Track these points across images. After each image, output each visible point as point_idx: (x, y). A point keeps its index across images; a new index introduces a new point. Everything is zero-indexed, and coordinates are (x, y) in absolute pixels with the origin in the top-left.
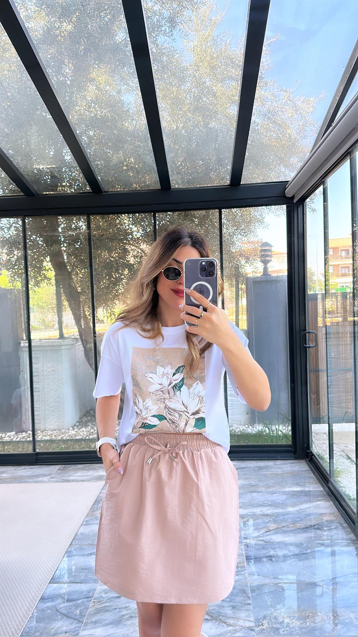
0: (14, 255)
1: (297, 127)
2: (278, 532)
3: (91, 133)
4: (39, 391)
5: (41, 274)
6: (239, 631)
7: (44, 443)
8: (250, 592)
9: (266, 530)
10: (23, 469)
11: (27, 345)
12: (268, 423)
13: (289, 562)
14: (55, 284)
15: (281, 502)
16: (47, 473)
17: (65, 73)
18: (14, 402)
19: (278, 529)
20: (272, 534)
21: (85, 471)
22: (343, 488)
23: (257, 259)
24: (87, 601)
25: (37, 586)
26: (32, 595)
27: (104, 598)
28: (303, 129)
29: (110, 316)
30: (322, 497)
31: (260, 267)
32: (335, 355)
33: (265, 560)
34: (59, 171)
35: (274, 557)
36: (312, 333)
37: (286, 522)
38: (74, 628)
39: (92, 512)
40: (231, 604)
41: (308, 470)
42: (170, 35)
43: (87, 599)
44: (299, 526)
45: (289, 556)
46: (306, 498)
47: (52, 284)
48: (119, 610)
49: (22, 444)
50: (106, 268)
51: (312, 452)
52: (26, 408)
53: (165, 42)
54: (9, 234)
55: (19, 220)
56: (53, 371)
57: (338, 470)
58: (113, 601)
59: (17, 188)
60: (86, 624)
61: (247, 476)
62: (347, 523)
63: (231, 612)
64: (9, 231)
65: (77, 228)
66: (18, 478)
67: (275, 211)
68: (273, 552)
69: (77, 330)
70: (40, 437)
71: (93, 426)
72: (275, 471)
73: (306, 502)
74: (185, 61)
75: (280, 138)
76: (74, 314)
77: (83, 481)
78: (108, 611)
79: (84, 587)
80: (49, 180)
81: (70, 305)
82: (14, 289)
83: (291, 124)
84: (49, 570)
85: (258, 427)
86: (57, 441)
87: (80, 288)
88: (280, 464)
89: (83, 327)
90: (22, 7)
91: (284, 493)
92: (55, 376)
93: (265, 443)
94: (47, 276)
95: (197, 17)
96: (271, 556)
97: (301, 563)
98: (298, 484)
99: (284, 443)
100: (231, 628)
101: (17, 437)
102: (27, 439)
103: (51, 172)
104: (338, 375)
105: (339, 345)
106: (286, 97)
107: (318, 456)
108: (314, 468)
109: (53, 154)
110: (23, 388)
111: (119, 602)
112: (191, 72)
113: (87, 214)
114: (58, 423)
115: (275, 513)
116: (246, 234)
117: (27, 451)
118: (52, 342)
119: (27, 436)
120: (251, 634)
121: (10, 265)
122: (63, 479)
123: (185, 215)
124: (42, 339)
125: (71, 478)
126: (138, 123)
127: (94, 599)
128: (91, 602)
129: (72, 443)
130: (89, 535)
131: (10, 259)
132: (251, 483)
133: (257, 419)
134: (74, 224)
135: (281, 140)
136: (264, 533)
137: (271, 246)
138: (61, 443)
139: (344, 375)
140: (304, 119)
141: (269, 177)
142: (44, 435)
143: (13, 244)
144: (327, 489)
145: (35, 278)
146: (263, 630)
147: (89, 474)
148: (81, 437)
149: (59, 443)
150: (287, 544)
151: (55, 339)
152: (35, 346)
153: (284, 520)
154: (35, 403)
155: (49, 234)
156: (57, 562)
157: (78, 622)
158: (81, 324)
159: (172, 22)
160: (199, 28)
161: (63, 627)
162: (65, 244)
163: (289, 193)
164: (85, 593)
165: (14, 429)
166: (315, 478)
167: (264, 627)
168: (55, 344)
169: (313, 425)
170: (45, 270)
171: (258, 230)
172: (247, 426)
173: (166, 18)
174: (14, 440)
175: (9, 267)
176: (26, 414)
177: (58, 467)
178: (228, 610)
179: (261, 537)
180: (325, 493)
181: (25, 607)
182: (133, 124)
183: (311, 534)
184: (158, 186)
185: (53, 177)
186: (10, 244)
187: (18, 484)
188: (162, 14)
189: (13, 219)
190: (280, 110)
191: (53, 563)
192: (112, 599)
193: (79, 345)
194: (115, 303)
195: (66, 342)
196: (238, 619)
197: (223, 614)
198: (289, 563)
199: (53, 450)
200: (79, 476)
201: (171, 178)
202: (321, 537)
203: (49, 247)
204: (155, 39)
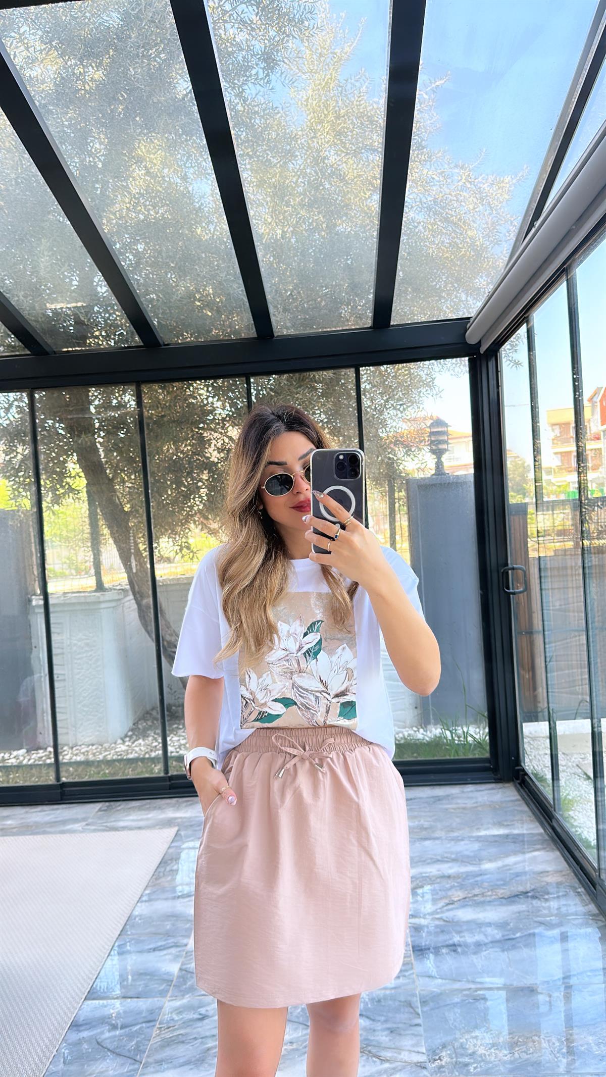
0: (17, 453)
1: (484, 226)
2: (467, 905)
3: (140, 247)
4: (64, 680)
5: (64, 484)
6: (400, 1070)
7: (75, 766)
8: (419, 1005)
9: (447, 901)
10: (40, 812)
11: (42, 602)
12: (450, 723)
13: (485, 953)
14: (88, 500)
15: (472, 854)
16: (79, 816)
17: (93, 150)
18: (22, 699)
19: (467, 899)
20: (457, 908)
21: (143, 812)
22: (578, 829)
23: (425, 448)
24: (148, 1027)
25: (65, 1004)
26: (56, 1019)
27: (177, 1021)
28: (493, 229)
29: (181, 550)
30: (542, 844)
31: (430, 461)
32: (560, 605)
33: (444, 951)
34: (87, 314)
35: (460, 945)
36: (517, 569)
37: (479, 887)
38: (127, 1072)
39: (156, 879)
40: (389, 1025)
41: (517, 800)
42: (266, 81)
43: (148, 1025)
44: (501, 894)
45: (485, 944)
46: (512, 847)
47: (82, 499)
48: (200, 1040)
49: (38, 770)
50: (170, 471)
51: (523, 770)
52: (43, 709)
53: (257, 94)
54: (8, 418)
55: (24, 394)
56: (87, 645)
57: (570, 798)
58: (191, 1025)
59: (18, 343)
60: (146, 1066)
61: (416, 813)
62: (583, 886)
63: (387, 1039)
64: (7, 414)
65: (121, 406)
66: (31, 826)
67: (451, 368)
68: (458, 938)
69: (125, 575)
70: (67, 757)
71: (156, 736)
72: (461, 802)
73: (515, 853)
74: (294, 123)
75: (457, 245)
76: (120, 549)
77: (140, 828)
78: (183, 1042)
79: (143, 1004)
80: (71, 328)
81: (112, 534)
82: (18, 511)
83: (474, 222)
84: (85, 977)
85: (433, 729)
86: (96, 764)
87: (128, 506)
88: (472, 791)
89: (134, 571)
90: (20, 44)
91: (478, 839)
92: (90, 653)
93: (445, 756)
94: (73, 487)
95: (311, 50)
96: (454, 945)
97: (504, 956)
98: (500, 824)
99: (477, 756)
100: (387, 1065)
101: (29, 757)
102: (45, 760)
103: (75, 315)
104: (566, 639)
105: (567, 588)
106: (464, 177)
107: (536, 775)
108: (528, 795)
109: (77, 283)
110: (38, 675)
111: (201, 1027)
112: (303, 141)
113: (136, 382)
114: (97, 733)
115: (462, 873)
116: (405, 406)
117: (46, 780)
118: (85, 597)
119: (44, 756)
120: (421, 1075)
121: (11, 470)
122: (107, 826)
123: (299, 378)
124: (68, 593)
125: (121, 824)
126: (218, 228)
127: (159, 1024)
128: (155, 1029)
129: (122, 766)
130: (150, 917)
131: (10, 461)
132: (422, 825)
133: (431, 717)
134: (116, 398)
135: (458, 248)
136: (443, 907)
137: (446, 425)
138: (103, 766)
139: (578, 638)
140: (494, 212)
141: (440, 310)
142: (75, 752)
143: (15, 435)
144: (551, 830)
145: (54, 490)
146: (442, 1067)
147: (150, 816)
148: (136, 755)
149: (101, 766)
150: (480, 924)
151: (90, 592)
152: (54, 605)
153: (476, 884)
154: (57, 700)
155: (75, 416)
156: (98, 964)
157: (134, 1061)
158: (130, 565)
159: (269, 60)
160: (316, 68)
161: (107, 1071)
162: (101, 433)
163: (472, 337)
164: (144, 1015)
165: (24, 744)
166: (530, 814)
167: (443, 1063)
168: (88, 600)
169: (524, 724)
170: (70, 477)
171: (424, 399)
172: (415, 729)
173: (258, 54)
174: (25, 762)
175: (8, 474)
176: (43, 719)
177: (98, 806)
178: (382, 1036)
179: (438, 913)
180: (547, 837)
181: (45, 1039)
182: (210, 230)
183: (521, 906)
184: (253, 333)
185: (78, 322)
186: (12, 435)
187: (31, 837)
188: (252, 48)
189: (14, 394)
190: (455, 198)
191: (91, 966)
192: (190, 1023)
193: (129, 601)
194: (189, 529)
195: (108, 596)
196: (399, 1049)
197: (374, 1043)
198: (484, 956)
199: (89, 777)
200: (133, 820)
201: (273, 319)
202: (539, 911)
203: (76, 439)
204: (241, 90)
